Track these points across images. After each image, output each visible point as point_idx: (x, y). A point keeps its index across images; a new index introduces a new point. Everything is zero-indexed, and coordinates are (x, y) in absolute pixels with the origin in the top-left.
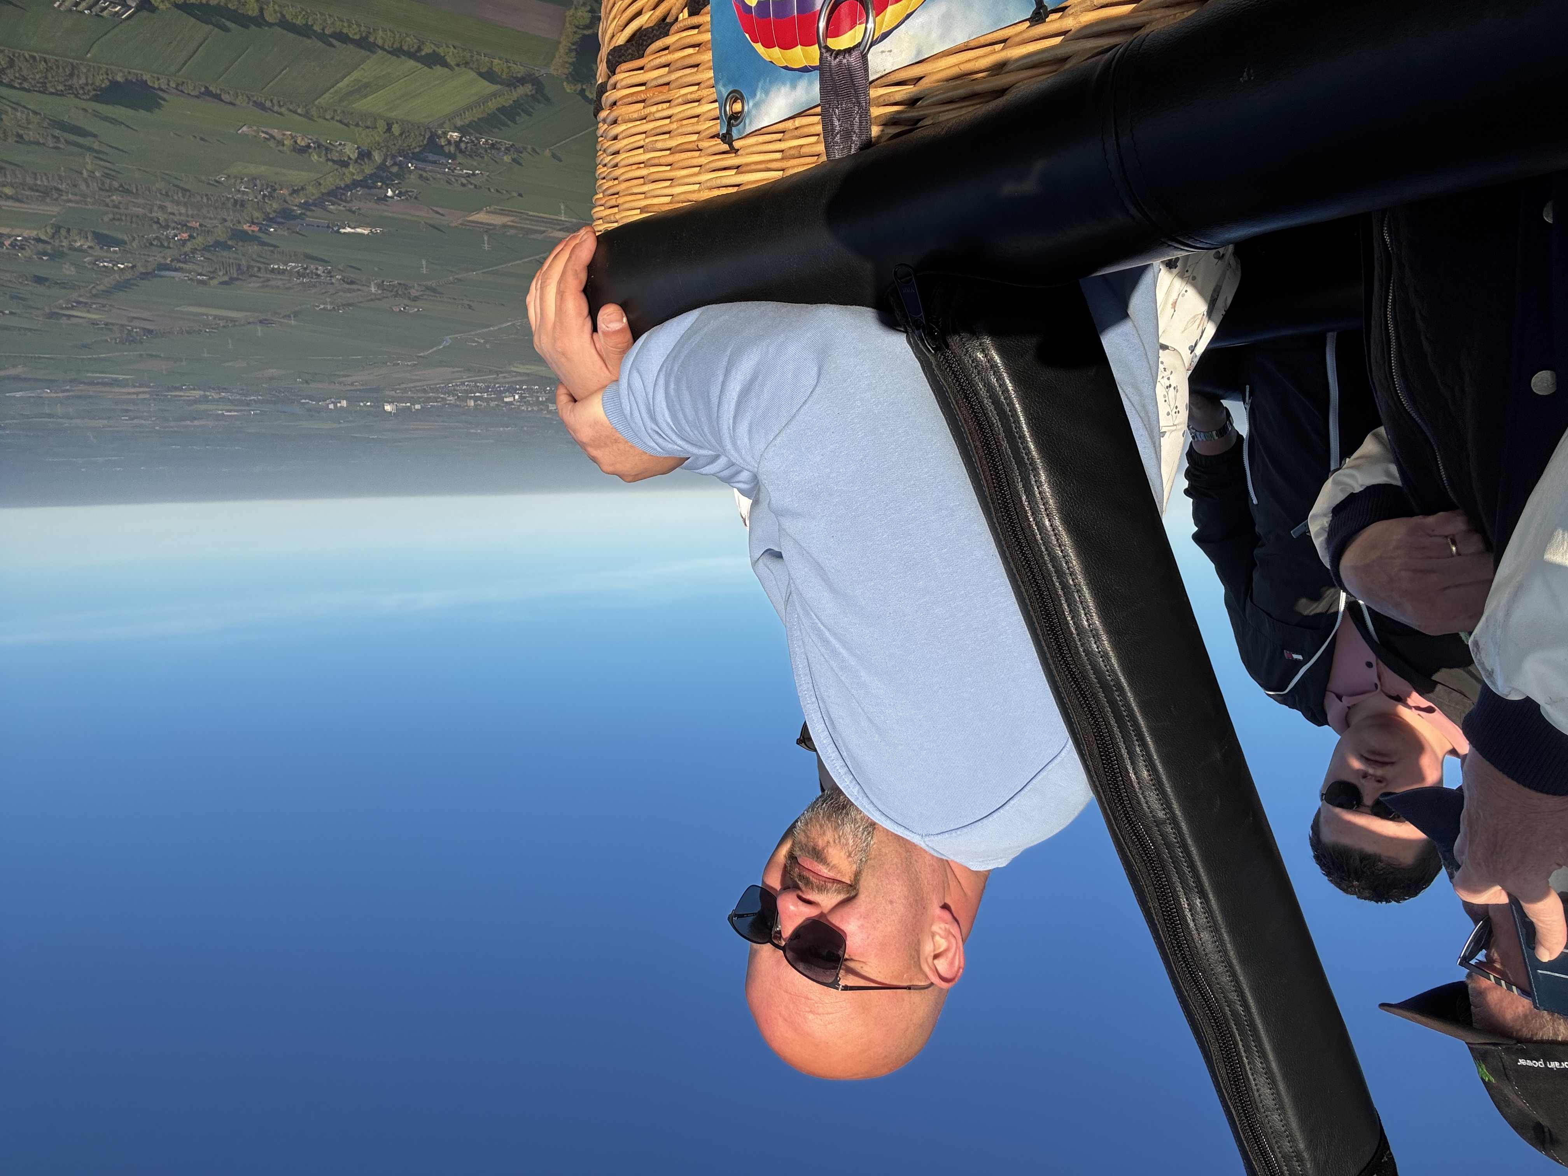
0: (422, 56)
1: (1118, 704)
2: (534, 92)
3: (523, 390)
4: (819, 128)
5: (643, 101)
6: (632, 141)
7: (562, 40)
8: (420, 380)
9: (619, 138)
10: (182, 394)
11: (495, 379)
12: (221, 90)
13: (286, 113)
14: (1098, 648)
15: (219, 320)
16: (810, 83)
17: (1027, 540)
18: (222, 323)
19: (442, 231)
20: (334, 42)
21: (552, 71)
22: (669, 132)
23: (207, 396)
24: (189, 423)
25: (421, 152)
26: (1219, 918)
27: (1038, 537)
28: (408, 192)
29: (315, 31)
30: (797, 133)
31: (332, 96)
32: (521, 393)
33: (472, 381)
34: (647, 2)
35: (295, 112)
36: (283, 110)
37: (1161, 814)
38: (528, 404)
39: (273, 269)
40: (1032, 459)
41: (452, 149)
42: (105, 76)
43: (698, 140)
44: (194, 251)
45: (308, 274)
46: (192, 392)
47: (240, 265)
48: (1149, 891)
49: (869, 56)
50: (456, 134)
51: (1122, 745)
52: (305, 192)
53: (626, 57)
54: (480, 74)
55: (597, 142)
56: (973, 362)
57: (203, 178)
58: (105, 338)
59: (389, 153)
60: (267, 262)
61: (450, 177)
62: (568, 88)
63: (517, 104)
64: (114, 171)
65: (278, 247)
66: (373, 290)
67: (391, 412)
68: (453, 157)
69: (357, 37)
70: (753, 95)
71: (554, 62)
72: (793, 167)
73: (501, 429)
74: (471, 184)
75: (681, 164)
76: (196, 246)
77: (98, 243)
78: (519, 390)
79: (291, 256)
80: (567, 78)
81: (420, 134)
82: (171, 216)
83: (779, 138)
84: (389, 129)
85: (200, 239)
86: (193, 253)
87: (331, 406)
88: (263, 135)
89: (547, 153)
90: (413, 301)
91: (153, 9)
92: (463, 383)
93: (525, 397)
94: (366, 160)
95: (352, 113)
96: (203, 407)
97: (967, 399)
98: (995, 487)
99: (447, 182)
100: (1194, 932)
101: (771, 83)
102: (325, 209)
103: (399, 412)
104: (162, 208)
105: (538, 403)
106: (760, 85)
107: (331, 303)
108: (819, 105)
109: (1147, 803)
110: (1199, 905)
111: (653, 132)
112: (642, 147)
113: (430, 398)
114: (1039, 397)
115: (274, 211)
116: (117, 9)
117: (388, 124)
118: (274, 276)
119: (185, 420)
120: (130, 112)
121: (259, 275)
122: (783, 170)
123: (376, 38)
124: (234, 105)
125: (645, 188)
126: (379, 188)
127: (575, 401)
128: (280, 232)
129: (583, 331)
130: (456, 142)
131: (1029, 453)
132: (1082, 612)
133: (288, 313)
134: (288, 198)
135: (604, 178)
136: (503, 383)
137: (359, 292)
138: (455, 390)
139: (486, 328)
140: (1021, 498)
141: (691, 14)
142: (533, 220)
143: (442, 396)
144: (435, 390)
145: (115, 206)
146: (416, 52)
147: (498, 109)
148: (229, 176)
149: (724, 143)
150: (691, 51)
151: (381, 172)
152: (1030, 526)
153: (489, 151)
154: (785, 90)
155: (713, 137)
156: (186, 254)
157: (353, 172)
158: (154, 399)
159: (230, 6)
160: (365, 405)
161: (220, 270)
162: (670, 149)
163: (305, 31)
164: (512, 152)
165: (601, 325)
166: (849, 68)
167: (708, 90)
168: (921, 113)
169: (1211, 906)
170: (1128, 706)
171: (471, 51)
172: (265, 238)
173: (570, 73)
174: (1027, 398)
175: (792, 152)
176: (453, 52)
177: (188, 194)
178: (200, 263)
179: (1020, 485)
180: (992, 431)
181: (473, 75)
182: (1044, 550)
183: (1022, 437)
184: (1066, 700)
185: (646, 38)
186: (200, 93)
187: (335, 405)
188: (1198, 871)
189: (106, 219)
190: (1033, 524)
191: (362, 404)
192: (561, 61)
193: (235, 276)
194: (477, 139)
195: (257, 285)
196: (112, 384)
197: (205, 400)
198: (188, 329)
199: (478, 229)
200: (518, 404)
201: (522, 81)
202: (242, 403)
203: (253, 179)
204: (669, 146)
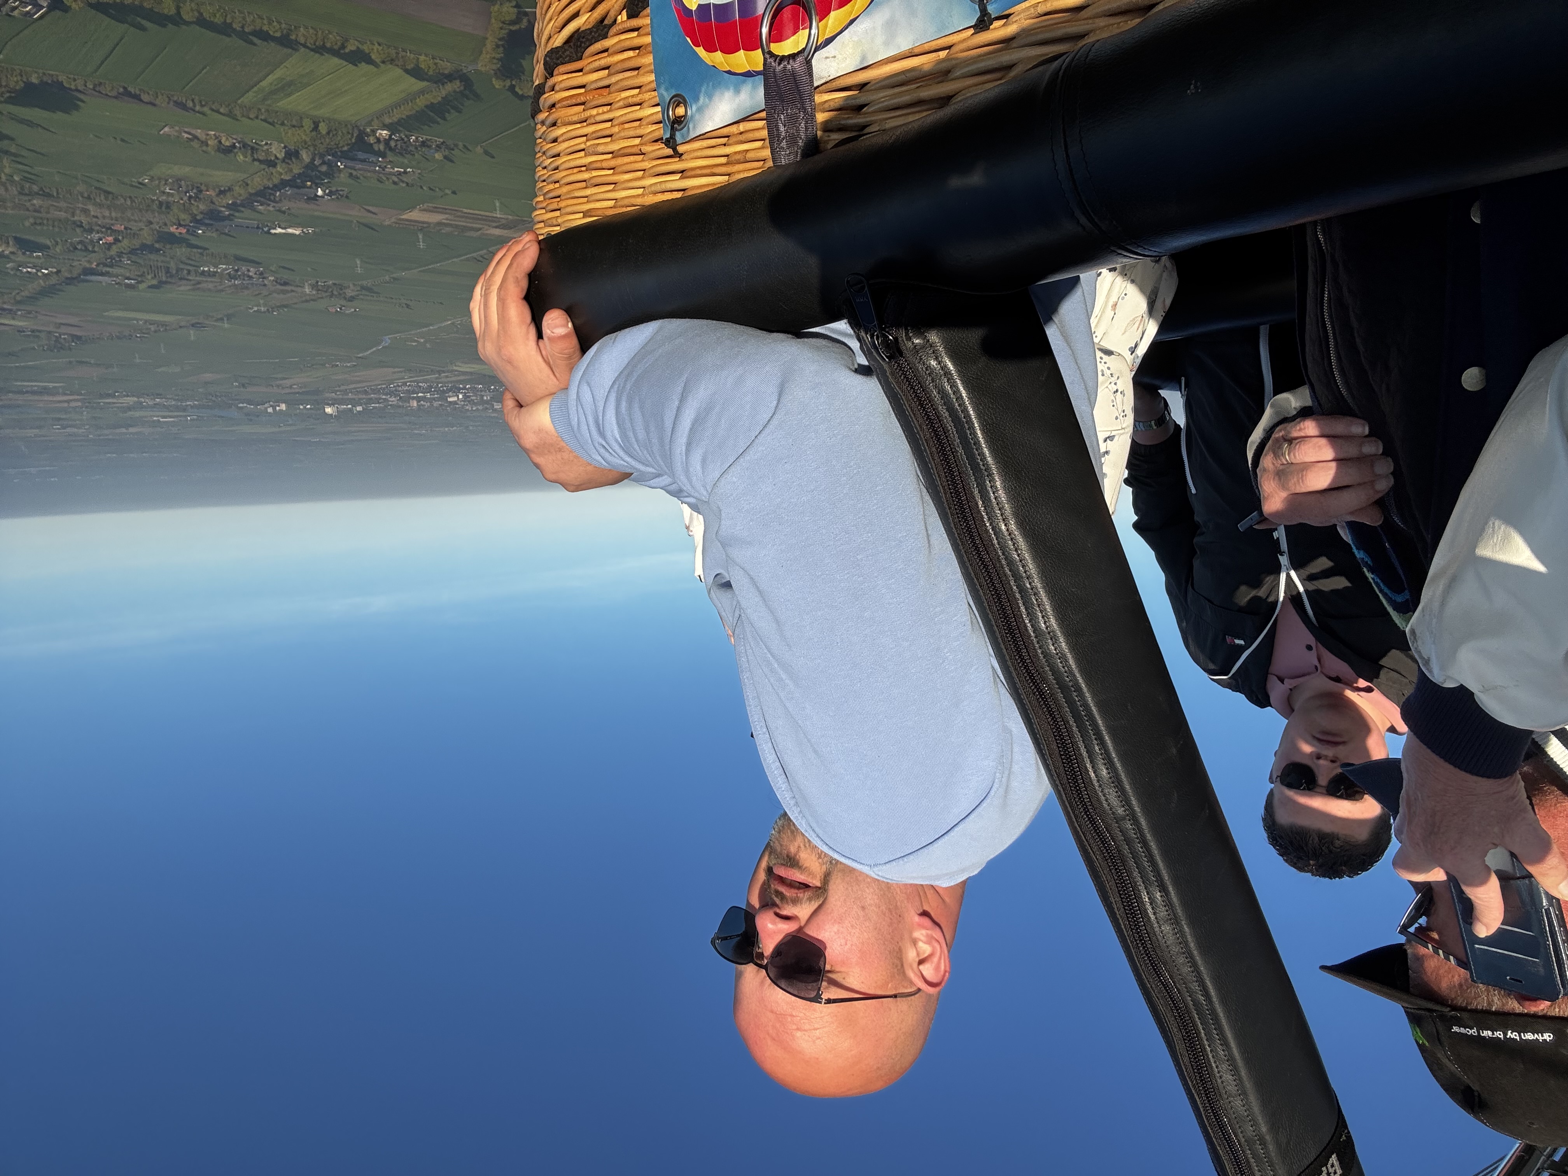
0: (345, 53)
1: (1077, 704)
2: (462, 88)
3: (467, 389)
4: (764, 133)
5: (583, 104)
6: (572, 144)
7: (488, 35)
8: (359, 382)
9: (558, 141)
10: (115, 401)
11: (437, 378)
12: (140, 90)
13: (209, 112)
14: (1055, 650)
15: (151, 324)
16: (754, 88)
17: (984, 545)
18: (153, 328)
19: (375, 230)
20: (255, 40)
21: (480, 66)
22: (611, 136)
23: (141, 403)
24: (124, 430)
25: (349, 151)
26: (1179, 911)
27: (995, 542)
28: (337, 190)
29: (235, 30)
30: (742, 138)
31: (255, 94)
32: (465, 393)
33: (414, 382)
34: (585, 3)
35: (218, 112)
36: (206, 109)
37: (1120, 811)
38: (472, 403)
39: (204, 271)
40: (986, 464)
41: (382, 147)
42: (19, 78)
43: (641, 144)
44: (120, 254)
45: (239, 276)
46: (125, 398)
47: (168, 268)
48: (1110, 886)
49: (814, 62)
50: (385, 132)
51: (1081, 745)
52: (232, 193)
53: (564, 59)
54: (407, 71)
55: (535, 144)
56: (927, 370)
57: (126, 180)
58: (32, 345)
59: (316, 152)
60: (196, 264)
61: (381, 175)
62: (497, 84)
63: (446, 100)
64: (35, 175)
65: (208, 249)
66: (307, 290)
67: (332, 415)
68: (383, 155)
69: (278, 34)
70: (696, 99)
71: (481, 58)
72: (739, 172)
73: (446, 429)
74: (403, 182)
75: (625, 168)
76: (122, 250)
77: (20, 248)
78: (462, 389)
79: (221, 258)
80: (496, 74)
81: (348, 133)
82: (95, 220)
83: (724, 143)
84: (316, 128)
85: (125, 243)
86: (119, 256)
87: (270, 410)
88: (186, 135)
89: (479, 150)
90: (349, 301)
91: (66, 9)
92: (405, 384)
93: (469, 397)
94: (294, 160)
95: (277, 112)
96: (137, 414)
97: (922, 406)
98: (951, 493)
99: (378, 180)
100: (1156, 925)
101: (714, 87)
102: (254, 210)
103: (340, 414)
104: (85, 211)
105: (483, 402)
106: (703, 90)
107: (265, 305)
108: (764, 110)
109: (1106, 800)
110: (1160, 898)
111: (594, 135)
112: (583, 150)
113: (371, 399)
114: (992, 403)
115: (201, 213)
116: (28, 9)
117: (314, 123)
118: (204, 279)
119: (121, 427)
120: (45, 114)
121: (190, 278)
122: (729, 175)
123: (297, 35)
124: (154, 105)
125: (588, 192)
126: (308, 188)
127: (521, 406)
128: (208, 234)
129: (528, 339)
130: (385, 139)
131: (983, 458)
132: (1040, 614)
133: (219, 317)
134: (214, 199)
135: (544, 181)
136: (446, 383)
137: (293, 294)
138: (396, 390)
139: (426, 327)
140: (977, 504)
141: (630, 16)
142: (467, 217)
143: (384, 397)
144: (377, 391)
145: (35, 211)
146: (340, 49)
147: (426, 106)
148: (153, 177)
149: (668, 147)
150: (631, 54)
151: (310, 171)
152: (987, 531)
153: (419, 149)
154: (728, 95)
155: (656, 141)
156: (112, 258)
157: (281, 172)
158: (87, 407)
159: (145, 4)
160: (305, 407)
161: (148, 274)
162: (612, 153)
163: (225, 29)
164: (443, 150)
165: (546, 331)
166: (793, 74)
167: (649, 93)
168: (868, 119)
169: (1171, 899)
170: (1086, 706)
171: (396, 48)
172: (193, 241)
173: (498, 69)
174: (981, 404)
175: (738, 157)
176: (377, 49)
177: (110, 196)
178: (127, 267)
179: (976, 492)
180: (947, 437)
181: (399, 71)
182: (1001, 554)
183: (977, 443)
184: (1026, 701)
185: (584, 40)
186: (120, 94)
187: (274, 409)
188: (1158, 865)
189: (27, 224)
190: (990, 528)
191: (301, 407)
192: (488, 57)
193: (164, 279)
194: (406, 136)
195: (189, 288)
196: (41, 392)
197: (139, 406)
198: (118, 334)
199: (412, 227)
200: (463, 403)
201: (450, 77)
202: (177, 408)
203: (178, 180)
204: (611, 150)
